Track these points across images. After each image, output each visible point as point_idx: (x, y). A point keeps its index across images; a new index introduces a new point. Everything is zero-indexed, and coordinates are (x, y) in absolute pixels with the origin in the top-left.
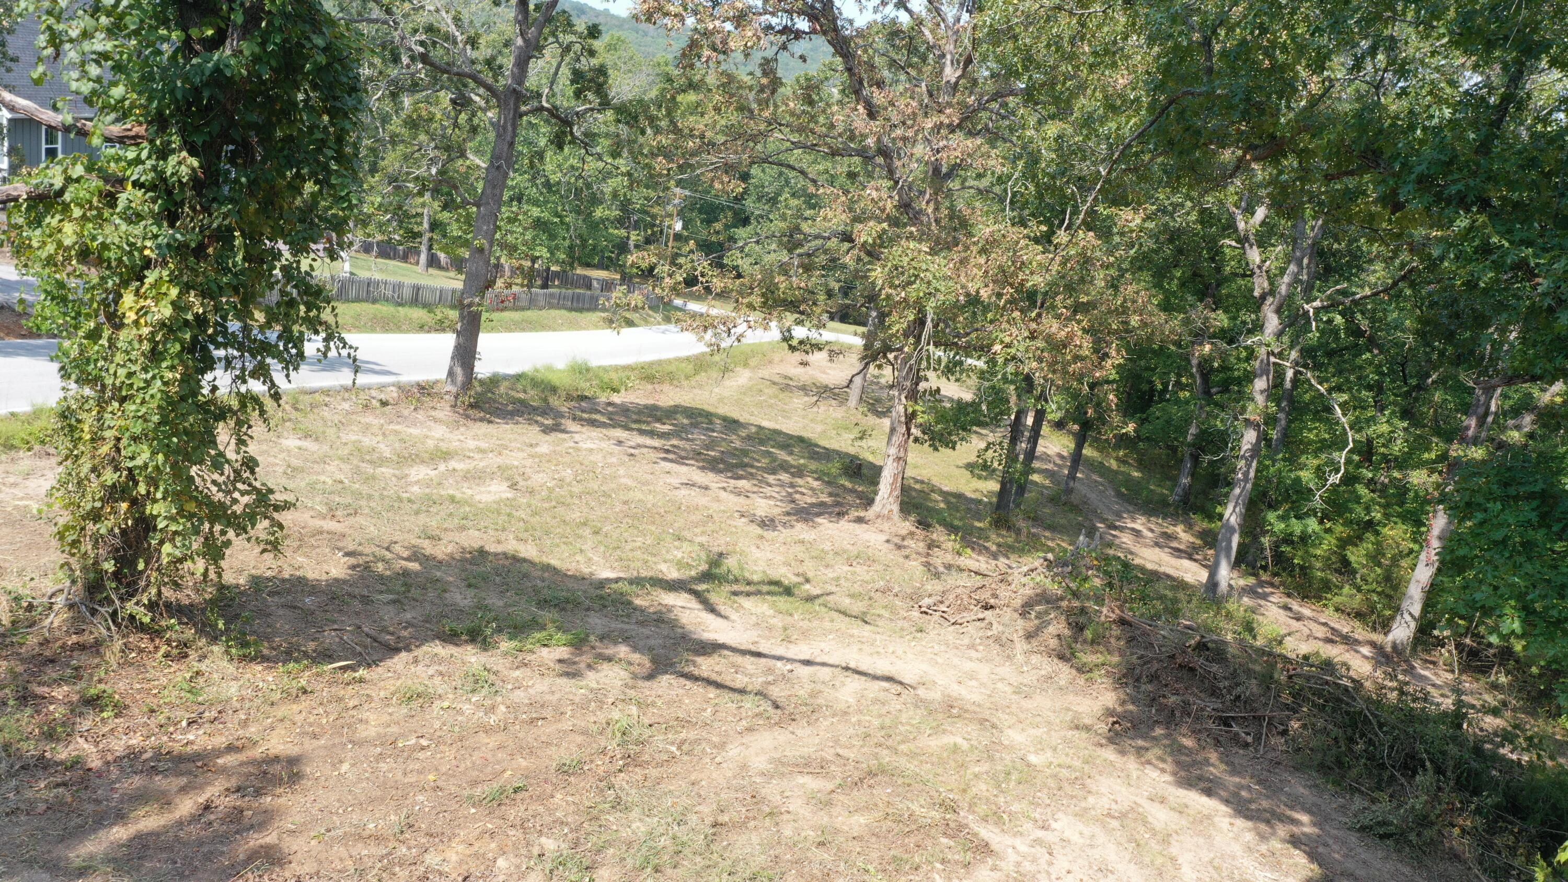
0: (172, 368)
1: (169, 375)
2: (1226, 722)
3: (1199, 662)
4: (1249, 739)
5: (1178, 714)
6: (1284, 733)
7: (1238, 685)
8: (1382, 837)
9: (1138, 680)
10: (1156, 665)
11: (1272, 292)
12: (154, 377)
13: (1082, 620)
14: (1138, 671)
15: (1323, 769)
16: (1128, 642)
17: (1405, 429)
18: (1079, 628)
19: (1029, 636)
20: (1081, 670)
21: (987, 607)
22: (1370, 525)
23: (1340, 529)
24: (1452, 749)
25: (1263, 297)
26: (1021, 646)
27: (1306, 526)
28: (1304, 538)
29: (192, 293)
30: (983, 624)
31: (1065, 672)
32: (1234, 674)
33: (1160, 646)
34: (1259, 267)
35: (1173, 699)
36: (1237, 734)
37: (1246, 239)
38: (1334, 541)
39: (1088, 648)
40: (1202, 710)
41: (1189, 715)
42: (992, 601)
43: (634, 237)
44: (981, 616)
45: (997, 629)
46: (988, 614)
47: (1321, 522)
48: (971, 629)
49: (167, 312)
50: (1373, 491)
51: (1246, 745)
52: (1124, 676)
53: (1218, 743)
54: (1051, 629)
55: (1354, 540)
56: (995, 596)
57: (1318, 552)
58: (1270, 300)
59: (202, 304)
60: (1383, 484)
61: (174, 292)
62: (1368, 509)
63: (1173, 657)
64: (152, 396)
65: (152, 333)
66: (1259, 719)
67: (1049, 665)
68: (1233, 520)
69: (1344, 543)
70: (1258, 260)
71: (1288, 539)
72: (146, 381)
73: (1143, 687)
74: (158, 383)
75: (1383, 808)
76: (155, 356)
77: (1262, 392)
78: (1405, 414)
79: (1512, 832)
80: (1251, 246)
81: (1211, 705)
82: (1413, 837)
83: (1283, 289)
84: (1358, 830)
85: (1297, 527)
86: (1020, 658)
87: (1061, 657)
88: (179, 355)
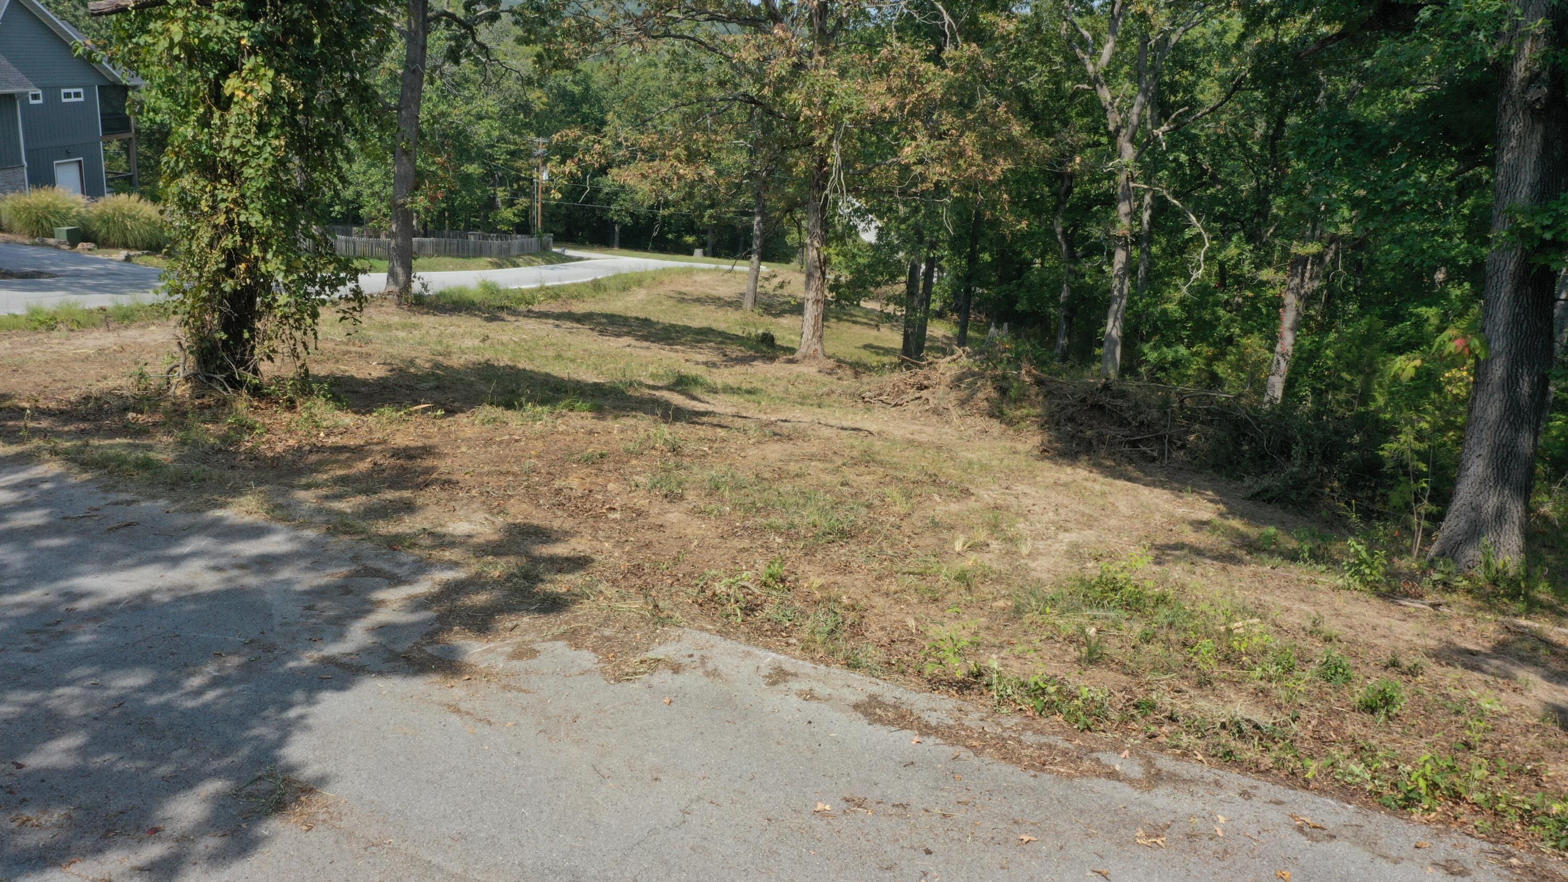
0: (277, 137)
1: (276, 143)
2: (1134, 444)
3: (1105, 399)
4: (1155, 454)
5: (1095, 443)
6: (1183, 447)
7: (1140, 413)
8: (1269, 501)
9: (1058, 424)
10: (1071, 410)
11: (1125, 122)
12: (264, 144)
13: (1004, 384)
14: (1056, 417)
15: (1217, 467)
16: (1045, 396)
17: (1251, 251)
18: (1003, 391)
19: (962, 403)
20: (1010, 423)
21: (922, 388)
22: (1230, 340)
23: (1207, 350)
24: (1317, 434)
25: (1118, 130)
26: (955, 413)
27: (1176, 352)
28: (1176, 363)
29: (284, 76)
30: (920, 401)
31: (996, 426)
32: (1137, 405)
33: (1072, 395)
34: (1111, 104)
35: (1089, 433)
36: (1145, 453)
37: (1096, 80)
38: (1201, 361)
39: (1012, 406)
40: (1114, 437)
41: (1104, 443)
42: (925, 382)
43: (501, 194)
44: (918, 395)
45: (933, 403)
46: (924, 393)
47: (1188, 347)
48: (911, 406)
49: (269, 89)
50: (1230, 312)
51: (1154, 459)
52: (1046, 422)
53: (1131, 461)
54: (980, 395)
55: (1220, 356)
56: (927, 378)
57: (1190, 372)
58: (1124, 131)
59: (292, 84)
60: (1238, 304)
61: (271, 73)
62: (1228, 327)
63: (1084, 400)
64: (266, 159)
65: (259, 106)
66: (1160, 439)
67: (981, 423)
68: (1114, 333)
69: (1210, 361)
70: (1109, 98)
71: (1161, 366)
72: (259, 147)
73: (1063, 429)
74: (269, 149)
75: (1267, 481)
76: (263, 129)
77: (1126, 215)
78: (1250, 239)
79: (1370, 487)
80: (1101, 86)
81: (1121, 433)
82: (1293, 496)
83: (1134, 119)
84: (1249, 499)
85: (1170, 354)
86: (957, 421)
87: (992, 416)
88: (282, 126)
